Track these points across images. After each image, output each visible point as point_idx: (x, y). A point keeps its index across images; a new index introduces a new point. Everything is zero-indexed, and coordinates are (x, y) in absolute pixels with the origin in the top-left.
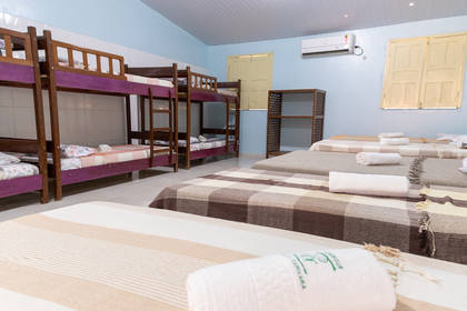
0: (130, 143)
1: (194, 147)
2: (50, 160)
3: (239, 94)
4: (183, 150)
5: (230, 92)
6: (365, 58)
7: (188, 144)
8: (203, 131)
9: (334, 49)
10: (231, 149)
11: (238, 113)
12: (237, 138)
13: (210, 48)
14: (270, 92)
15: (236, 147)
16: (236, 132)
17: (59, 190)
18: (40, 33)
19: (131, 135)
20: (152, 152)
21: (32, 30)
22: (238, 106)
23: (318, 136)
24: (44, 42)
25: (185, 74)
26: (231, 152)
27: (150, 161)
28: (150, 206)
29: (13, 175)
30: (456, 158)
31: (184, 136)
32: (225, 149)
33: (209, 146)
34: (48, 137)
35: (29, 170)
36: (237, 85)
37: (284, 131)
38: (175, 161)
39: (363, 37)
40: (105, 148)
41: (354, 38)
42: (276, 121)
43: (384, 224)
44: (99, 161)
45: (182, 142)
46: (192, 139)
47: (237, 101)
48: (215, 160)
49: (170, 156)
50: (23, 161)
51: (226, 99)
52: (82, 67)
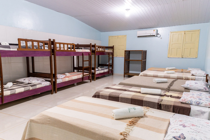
0: (74, 71)
1: (97, 72)
2: (54, 80)
3: (113, 51)
4: (93, 74)
5: (110, 51)
6: (161, 38)
7: (95, 72)
8: (99, 65)
9: (149, 35)
10: (110, 72)
11: (113, 58)
12: (113, 68)
13: (102, 33)
14: (125, 51)
15: (112, 71)
16: (112, 65)
17: (56, 90)
18: (52, 40)
19: (74, 68)
20: (83, 75)
21: (50, 40)
22: (113, 55)
23: (144, 69)
24: (53, 43)
25: (94, 46)
26: (110, 73)
27: (83, 78)
28: (93, 97)
29: (44, 85)
30: (182, 79)
31: (94, 69)
32: (108, 72)
33: (102, 71)
34: (54, 73)
35: (48, 84)
36: (112, 48)
37: (131, 65)
38: (91, 78)
39: (161, 30)
40: (68, 74)
41: (157, 31)
42: (127, 62)
43: (152, 102)
44: (67, 79)
45: (93, 71)
46: (97, 69)
47: (112, 54)
48: (104, 76)
49: (89, 77)
50: (46, 81)
51: (109, 53)
52: (63, 49)
